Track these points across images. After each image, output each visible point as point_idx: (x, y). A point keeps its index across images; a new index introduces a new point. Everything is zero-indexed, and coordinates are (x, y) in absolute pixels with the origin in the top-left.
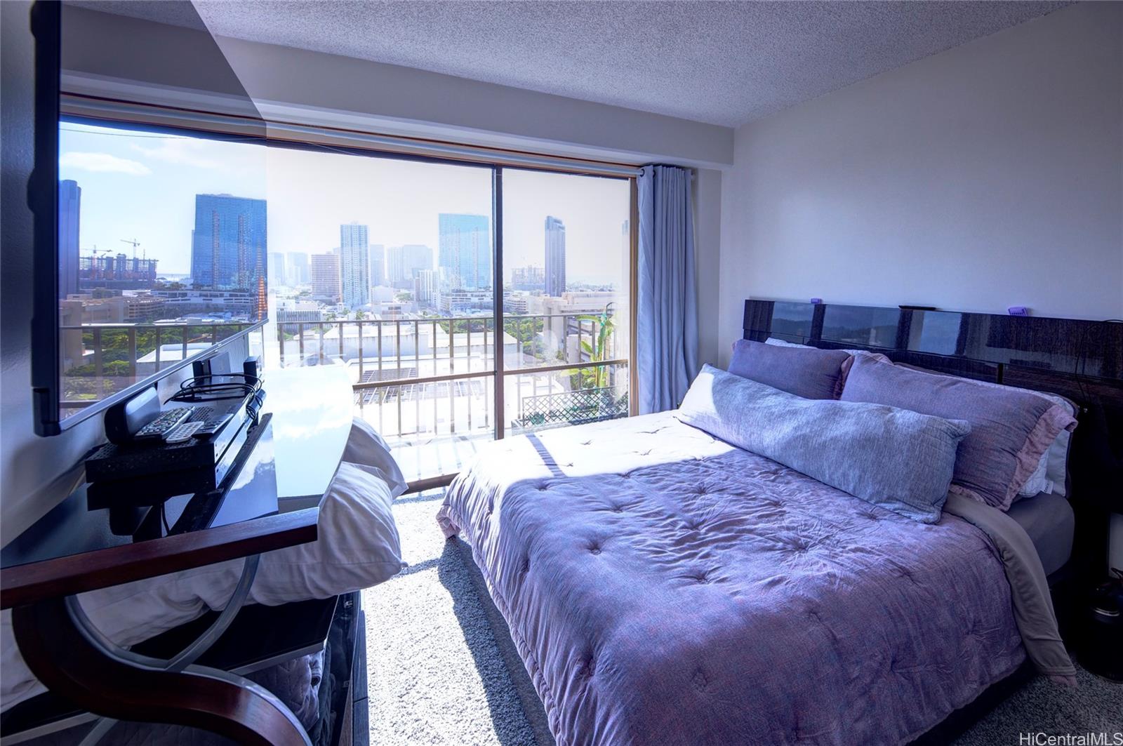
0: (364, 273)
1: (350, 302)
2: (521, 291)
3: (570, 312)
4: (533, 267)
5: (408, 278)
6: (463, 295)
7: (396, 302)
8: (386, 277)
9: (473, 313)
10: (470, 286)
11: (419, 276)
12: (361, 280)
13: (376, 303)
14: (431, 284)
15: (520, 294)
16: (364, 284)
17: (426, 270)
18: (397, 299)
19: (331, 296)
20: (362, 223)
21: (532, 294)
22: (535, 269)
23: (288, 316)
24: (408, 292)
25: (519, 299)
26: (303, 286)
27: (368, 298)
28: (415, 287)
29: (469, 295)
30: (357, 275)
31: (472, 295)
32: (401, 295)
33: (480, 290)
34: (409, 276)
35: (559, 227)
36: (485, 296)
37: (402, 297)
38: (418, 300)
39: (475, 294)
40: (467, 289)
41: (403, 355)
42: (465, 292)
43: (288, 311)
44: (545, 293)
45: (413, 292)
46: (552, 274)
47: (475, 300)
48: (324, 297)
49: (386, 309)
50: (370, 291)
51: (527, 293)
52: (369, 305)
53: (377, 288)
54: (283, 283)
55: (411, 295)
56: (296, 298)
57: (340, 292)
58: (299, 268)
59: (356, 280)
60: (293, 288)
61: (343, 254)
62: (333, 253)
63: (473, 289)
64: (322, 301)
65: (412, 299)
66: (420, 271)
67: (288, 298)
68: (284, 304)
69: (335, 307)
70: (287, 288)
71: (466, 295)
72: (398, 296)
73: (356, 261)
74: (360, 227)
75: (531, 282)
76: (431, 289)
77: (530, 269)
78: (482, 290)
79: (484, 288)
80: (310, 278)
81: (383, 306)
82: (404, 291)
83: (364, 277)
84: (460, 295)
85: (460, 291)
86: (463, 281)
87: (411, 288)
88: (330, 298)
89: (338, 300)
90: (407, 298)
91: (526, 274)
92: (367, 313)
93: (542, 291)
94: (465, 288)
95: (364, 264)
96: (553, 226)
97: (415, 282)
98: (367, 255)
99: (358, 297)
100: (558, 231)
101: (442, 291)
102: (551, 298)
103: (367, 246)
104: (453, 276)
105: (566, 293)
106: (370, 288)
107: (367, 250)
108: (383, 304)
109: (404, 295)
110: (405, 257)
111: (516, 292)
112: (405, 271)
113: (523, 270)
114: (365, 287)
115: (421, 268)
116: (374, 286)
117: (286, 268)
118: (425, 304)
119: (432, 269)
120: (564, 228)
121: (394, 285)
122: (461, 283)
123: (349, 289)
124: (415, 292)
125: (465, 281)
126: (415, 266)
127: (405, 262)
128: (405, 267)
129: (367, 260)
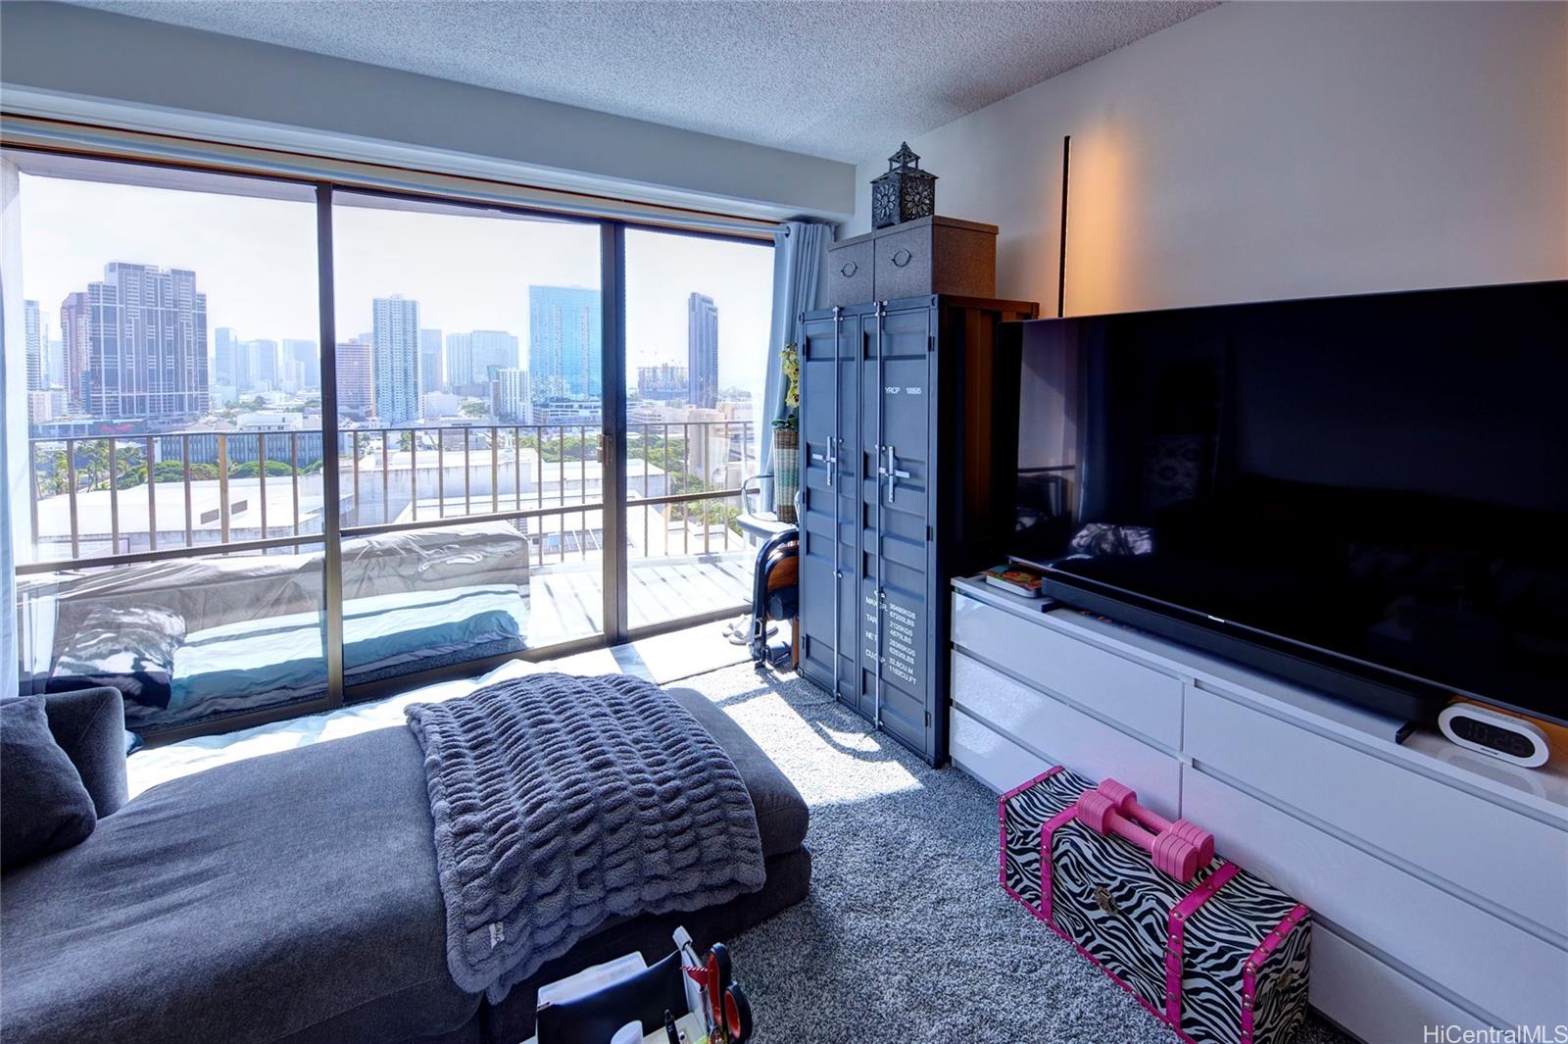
0: (411, 371)
1: (388, 415)
2: (652, 401)
4: (670, 365)
5: (480, 381)
6: (567, 407)
7: (463, 417)
8: (445, 379)
10: (577, 393)
11: (498, 378)
12: (406, 382)
13: (429, 415)
14: (518, 384)
15: (651, 403)
16: (411, 390)
17: (508, 370)
18: (463, 411)
19: (357, 408)
20: (407, 297)
21: (668, 405)
22: (672, 368)
24: (480, 401)
25: (650, 412)
26: (309, 391)
27: (417, 410)
28: (492, 394)
29: (576, 405)
30: (399, 375)
31: (581, 407)
32: (469, 406)
33: (592, 398)
34: (481, 378)
35: (710, 309)
37: (471, 409)
38: (498, 413)
39: (584, 404)
40: (574, 397)
41: (501, 494)
42: (569, 401)
43: (292, 429)
44: (689, 402)
45: (489, 402)
46: (698, 376)
47: (586, 413)
48: (346, 410)
50: (420, 399)
51: (661, 403)
52: (420, 422)
53: (431, 394)
54: (276, 388)
55: (486, 405)
56: (300, 410)
57: (372, 401)
58: (303, 364)
59: (399, 384)
60: (293, 395)
61: (376, 343)
62: (359, 343)
63: (581, 396)
65: (487, 412)
66: (500, 371)
67: (287, 410)
68: (284, 420)
69: (366, 424)
70: (284, 395)
71: (572, 406)
72: (464, 408)
73: (398, 356)
74: (404, 302)
75: (667, 388)
76: (518, 398)
77: (665, 367)
82: (472, 400)
83: (411, 379)
84: (562, 407)
85: (562, 400)
86: (567, 387)
87: (484, 395)
88: (357, 411)
89: (370, 413)
90: (481, 410)
91: (659, 373)
93: (683, 401)
94: (568, 394)
95: (410, 358)
96: (700, 307)
97: (491, 388)
98: (415, 345)
99: (400, 410)
100: (707, 315)
101: (534, 399)
102: (700, 409)
103: (415, 332)
104: (552, 379)
105: (719, 405)
106: (420, 395)
107: (415, 338)
108: (442, 419)
109: (474, 405)
110: (474, 350)
111: (645, 401)
112: (475, 370)
113: (654, 370)
114: (412, 394)
115: (500, 367)
116: (426, 392)
117: (281, 362)
118: (508, 420)
119: (518, 368)
120: (715, 310)
121: (458, 391)
122: (562, 389)
123: (386, 396)
124: (491, 400)
125: (569, 386)
126: (490, 363)
127: (474, 356)
128: (474, 364)
129: (416, 352)
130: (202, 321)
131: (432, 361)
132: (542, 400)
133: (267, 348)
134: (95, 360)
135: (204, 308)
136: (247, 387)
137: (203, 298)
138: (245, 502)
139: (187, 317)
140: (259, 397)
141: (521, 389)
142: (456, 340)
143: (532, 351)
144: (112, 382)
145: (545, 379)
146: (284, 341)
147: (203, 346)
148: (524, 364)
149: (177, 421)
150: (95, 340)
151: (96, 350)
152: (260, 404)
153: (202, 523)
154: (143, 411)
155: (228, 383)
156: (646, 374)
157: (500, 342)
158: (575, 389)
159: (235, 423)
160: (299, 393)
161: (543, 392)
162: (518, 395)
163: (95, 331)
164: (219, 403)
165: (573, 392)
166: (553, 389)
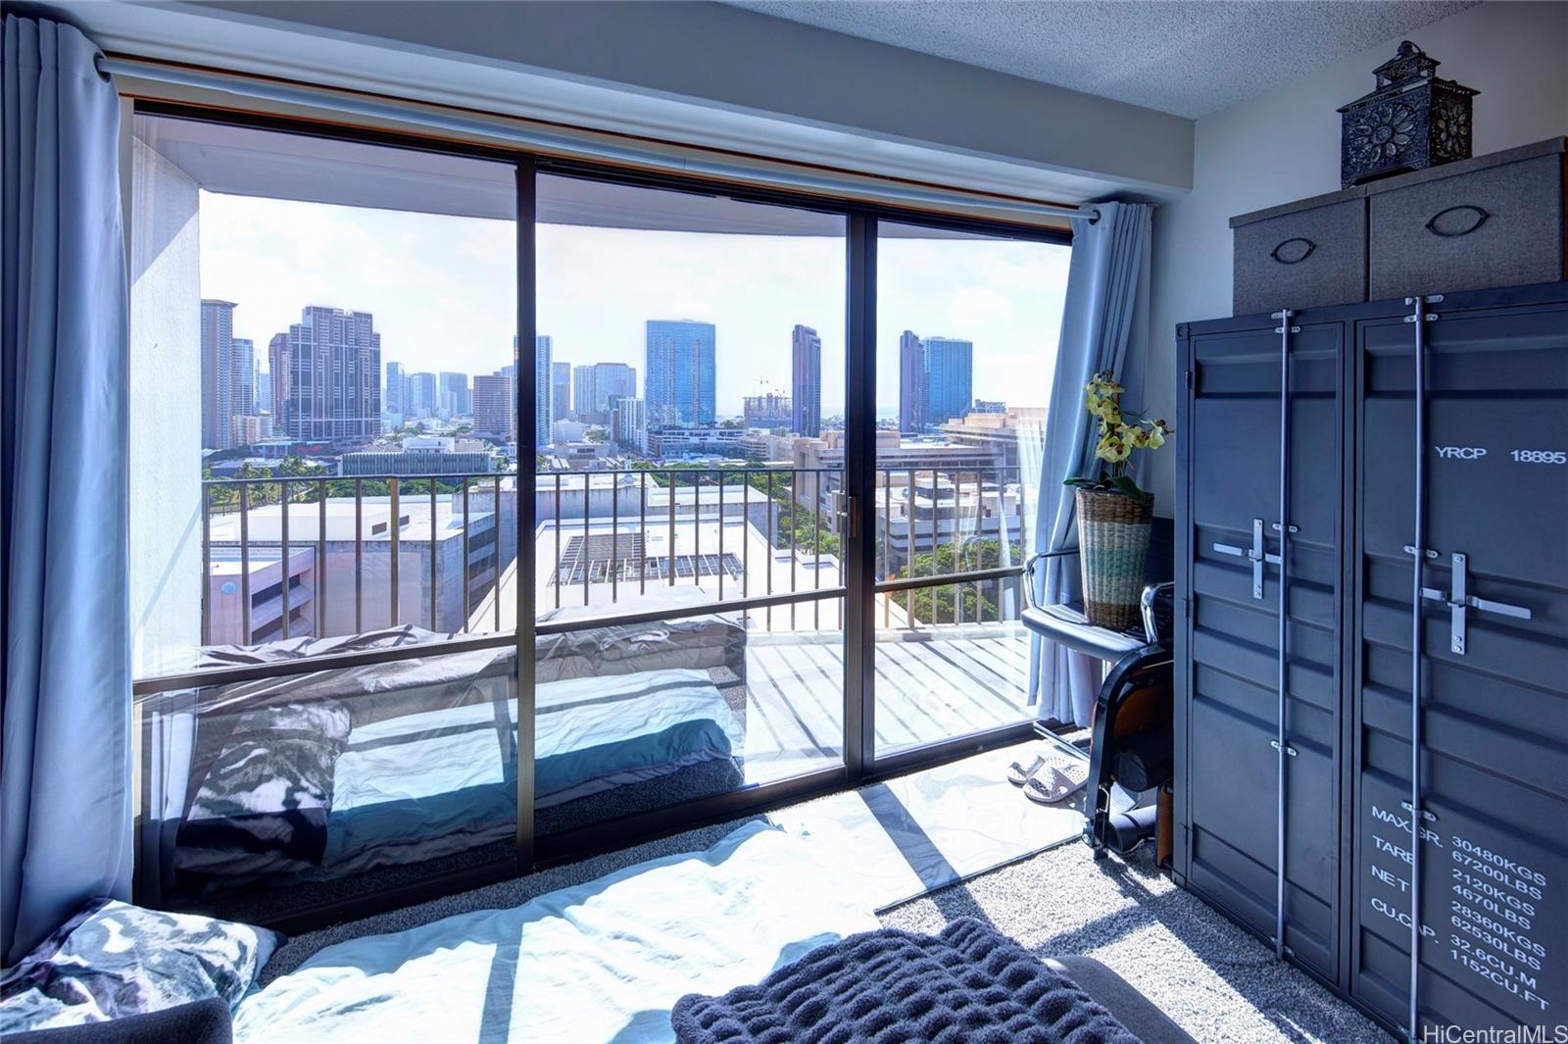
0: (544, 401)
2: (757, 429)
4: (774, 395)
5: (602, 410)
6: (679, 434)
7: (587, 442)
8: (572, 408)
9: (692, 458)
10: (688, 421)
11: (618, 407)
13: (559, 441)
14: (635, 418)
15: (756, 432)
16: (543, 418)
17: (627, 400)
18: (587, 437)
19: (498, 434)
21: (772, 433)
22: (776, 398)
23: (445, 460)
24: (601, 429)
25: (755, 439)
27: (547, 436)
28: (612, 423)
29: (687, 433)
31: (691, 434)
32: (592, 433)
33: (701, 426)
34: (603, 407)
35: (813, 340)
36: (708, 434)
37: (594, 435)
38: (617, 439)
39: (694, 432)
40: (685, 425)
41: (621, 516)
42: (681, 429)
43: (445, 452)
44: (792, 431)
45: (609, 429)
46: (802, 406)
47: (695, 440)
48: (489, 435)
49: (576, 451)
50: (551, 426)
51: (765, 432)
52: (552, 446)
53: (560, 422)
54: (434, 415)
55: (607, 432)
56: (453, 435)
57: (511, 427)
58: (455, 394)
60: (447, 422)
62: (501, 375)
63: (691, 425)
64: (489, 440)
65: (607, 438)
66: (620, 400)
67: (442, 435)
68: (439, 445)
69: (504, 448)
70: (439, 422)
71: (683, 434)
72: (588, 434)
75: (770, 417)
76: (635, 426)
77: (770, 397)
78: (705, 426)
79: (708, 424)
80: (471, 408)
81: (569, 447)
82: (595, 427)
84: (674, 434)
85: (675, 427)
86: (678, 415)
87: (605, 423)
88: (497, 436)
89: (509, 438)
90: (602, 436)
91: (764, 403)
92: (549, 457)
93: (787, 429)
94: (679, 423)
95: (543, 387)
96: (804, 339)
97: (612, 416)
98: (548, 378)
100: (810, 346)
101: (649, 427)
102: (803, 438)
103: (548, 365)
104: (665, 408)
105: (822, 433)
106: (551, 423)
107: (548, 370)
108: (570, 444)
109: (595, 433)
110: (597, 381)
111: (751, 430)
112: (598, 399)
113: (760, 399)
114: (543, 421)
115: (619, 397)
116: (555, 420)
117: (438, 394)
118: (626, 445)
119: (635, 398)
120: (819, 341)
121: (583, 419)
122: (675, 417)
124: (612, 428)
125: (680, 414)
126: (611, 393)
127: (597, 387)
128: (597, 394)
129: (548, 384)
130: (377, 356)
131: (562, 392)
132: (657, 427)
133: (427, 379)
134: (294, 390)
135: (378, 346)
136: (409, 413)
137: (378, 336)
138: (408, 517)
139: (366, 354)
140: (420, 423)
142: (581, 371)
143: (648, 381)
144: (306, 410)
145: (659, 408)
146: (441, 374)
147: (377, 378)
148: (641, 394)
149: (354, 443)
150: (294, 373)
151: (295, 382)
152: (421, 429)
153: (375, 533)
154: (330, 435)
155: (396, 411)
156: (752, 404)
157: (619, 373)
159: (400, 446)
160: (453, 419)
161: (656, 420)
162: (635, 423)
163: (295, 365)
164: (388, 428)
165: (684, 421)
166: (666, 418)
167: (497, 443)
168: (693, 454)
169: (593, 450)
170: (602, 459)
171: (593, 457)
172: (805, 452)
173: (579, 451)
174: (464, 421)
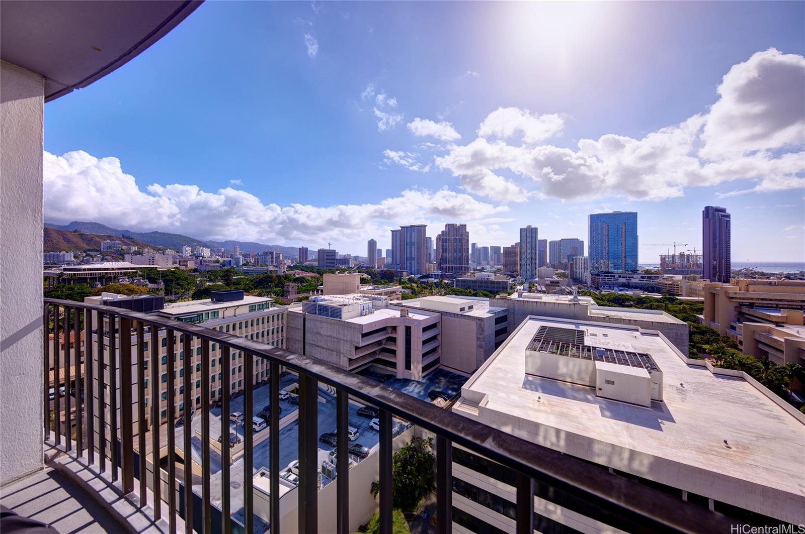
0: (534, 258)
1: (524, 276)
2: (671, 275)
3: (744, 299)
4: (686, 254)
5: (564, 262)
6: (611, 276)
7: (556, 278)
8: (548, 261)
9: (621, 290)
10: (617, 269)
11: (573, 261)
12: (532, 263)
13: (541, 277)
14: (583, 264)
15: (671, 277)
16: (534, 265)
17: (578, 257)
18: (556, 276)
19: (513, 272)
20: (533, 226)
21: (685, 278)
22: (688, 256)
23: (491, 283)
24: (564, 271)
25: (670, 282)
27: (536, 274)
28: (569, 268)
29: (617, 276)
30: (529, 260)
31: (620, 277)
32: (558, 274)
34: (565, 261)
35: (722, 216)
36: (633, 277)
37: (559, 275)
38: (572, 278)
39: (622, 275)
40: (616, 271)
42: (613, 273)
43: (491, 279)
44: (703, 277)
45: (568, 272)
46: (712, 261)
47: (623, 280)
48: (509, 273)
49: (549, 283)
50: (537, 270)
51: (679, 277)
52: (537, 279)
53: (542, 268)
54: (488, 264)
55: (566, 274)
56: (495, 272)
57: (519, 270)
58: (496, 255)
59: (529, 263)
60: (492, 267)
61: (521, 246)
62: (515, 246)
63: (620, 271)
64: (509, 275)
65: (567, 277)
66: (574, 257)
67: (491, 272)
68: (489, 276)
69: (516, 279)
70: (490, 266)
71: (614, 276)
72: (556, 274)
73: (529, 251)
75: (683, 268)
76: (583, 271)
77: (682, 255)
78: (630, 272)
79: (631, 271)
80: (502, 261)
81: (546, 280)
82: (560, 271)
83: (534, 261)
84: (608, 276)
85: (608, 273)
86: (611, 265)
87: (566, 269)
88: (512, 274)
89: (517, 275)
90: (564, 276)
91: (677, 259)
92: (536, 285)
94: (612, 270)
95: (534, 251)
96: (713, 215)
97: (569, 265)
98: (536, 247)
99: (529, 274)
100: (720, 220)
101: (592, 272)
102: (713, 283)
103: (536, 241)
104: (602, 261)
105: (732, 280)
106: (537, 268)
107: (536, 244)
108: (547, 279)
109: (560, 273)
110: (561, 248)
111: (666, 276)
112: (562, 257)
113: (673, 256)
114: (534, 267)
115: (574, 256)
116: (539, 267)
117: (489, 255)
118: (577, 281)
119: (583, 256)
120: (729, 216)
121: (554, 267)
122: (608, 267)
123: (524, 268)
124: (569, 272)
125: (612, 265)
126: (570, 253)
127: (562, 251)
128: (561, 254)
129: (536, 250)
130: (468, 240)
131: (543, 254)
132: (596, 272)
133: (486, 249)
134: (442, 255)
135: (468, 236)
136: (479, 264)
137: (468, 233)
138: (472, 306)
139: (464, 240)
140: (483, 268)
141: (584, 266)
142: (553, 243)
143: (591, 247)
144: (446, 262)
145: (598, 261)
146: (491, 247)
147: (468, 249)
148: (586, 254)
149: (460, 275)
150: (442, 248)
151: (443, 252)
152: (482, 270)
153: (460, 311)
154: (452, 271)
155: (474, 262)
156: (667, 259)
157: (574, 245)
158: (616, 266)
159: (474, 276)
160: (495, 266)
161: (597, 268)
162: (583, 269)
163: (443, 245)
164: (472, 269)
165: (615, 269)
166: (602, 267)
167: (513, 277)
168: (621, 288)
169: (558, 283)
170: (563, 287)
171: (559, 286)
172: (714, 292)
173: (551, 282)
174: (499, 267)
